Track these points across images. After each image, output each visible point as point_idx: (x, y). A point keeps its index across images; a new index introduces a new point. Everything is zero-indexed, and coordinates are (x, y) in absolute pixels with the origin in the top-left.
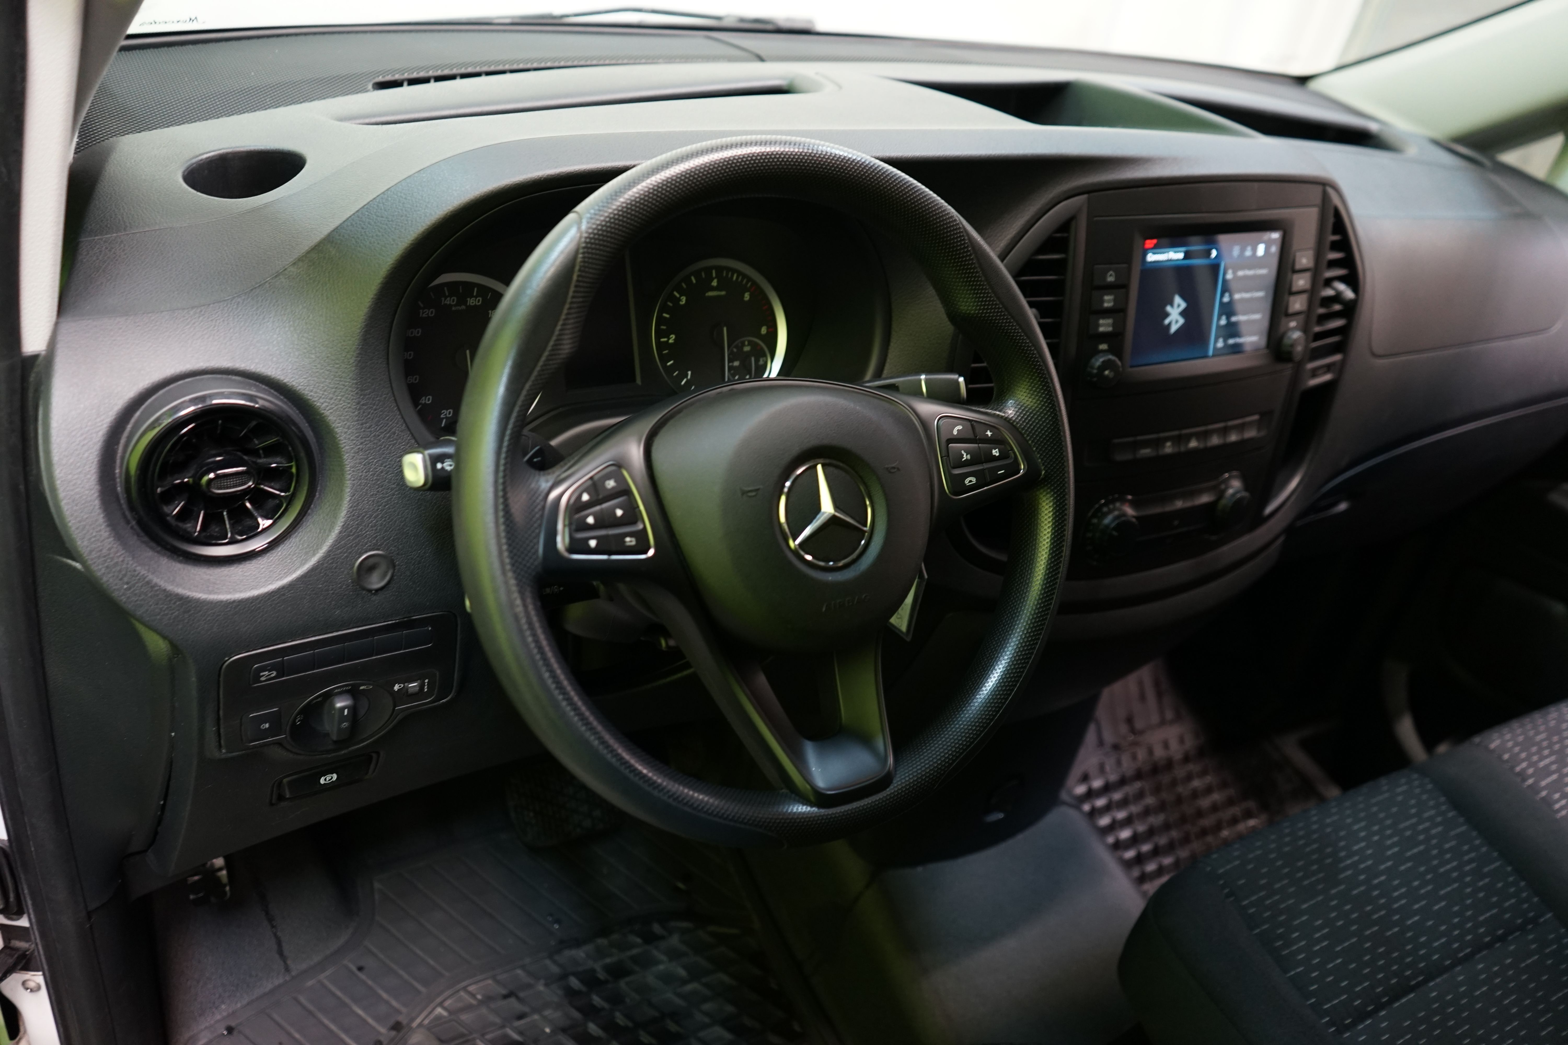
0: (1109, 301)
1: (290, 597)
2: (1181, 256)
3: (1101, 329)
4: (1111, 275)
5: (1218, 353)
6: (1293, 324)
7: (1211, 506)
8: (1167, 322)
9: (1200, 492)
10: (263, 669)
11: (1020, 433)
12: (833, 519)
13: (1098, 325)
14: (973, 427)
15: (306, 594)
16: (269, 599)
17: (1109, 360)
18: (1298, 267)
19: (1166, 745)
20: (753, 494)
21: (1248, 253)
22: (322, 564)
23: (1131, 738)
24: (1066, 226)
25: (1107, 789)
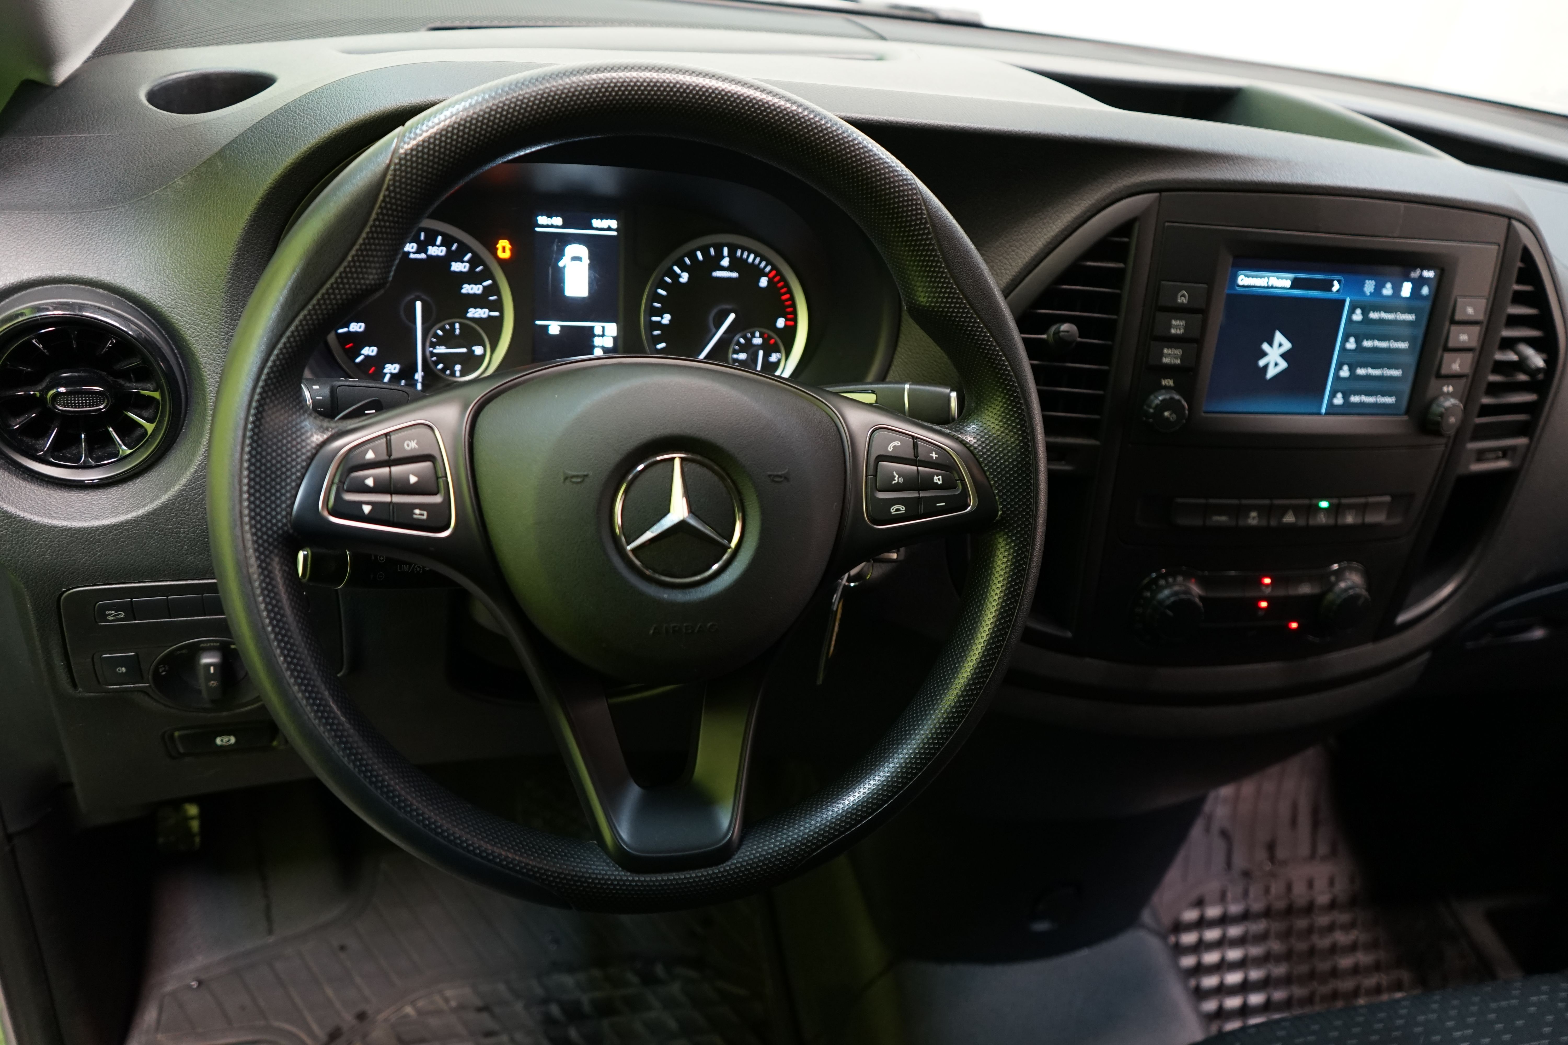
0: (1177, 327)
1: (135, 533)
2: (1288, 284)
3: (1165, 360)
4: (1183, 296)
5: (1333, 410)
6: (1448, 389)
7: (1314, 600)
8: (1262, 363)
9: (1300, 580)
10: (110, 607)
11: (978, 461)
12: (682, 525)
13: (1162, 355)
14: (915, 445)
15: (153, 534)
16: (110, 532)
17: (1172, 399)
18: (1458, 317)
19: (1310, 884)
20: (579, 480)
21: (1388, 290)
22: (173, 503)
23: (1268, 867)
24: (1126, 228)
25: (1223, 921)
